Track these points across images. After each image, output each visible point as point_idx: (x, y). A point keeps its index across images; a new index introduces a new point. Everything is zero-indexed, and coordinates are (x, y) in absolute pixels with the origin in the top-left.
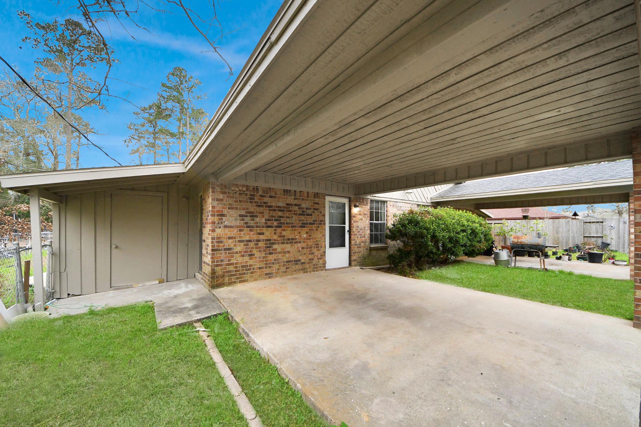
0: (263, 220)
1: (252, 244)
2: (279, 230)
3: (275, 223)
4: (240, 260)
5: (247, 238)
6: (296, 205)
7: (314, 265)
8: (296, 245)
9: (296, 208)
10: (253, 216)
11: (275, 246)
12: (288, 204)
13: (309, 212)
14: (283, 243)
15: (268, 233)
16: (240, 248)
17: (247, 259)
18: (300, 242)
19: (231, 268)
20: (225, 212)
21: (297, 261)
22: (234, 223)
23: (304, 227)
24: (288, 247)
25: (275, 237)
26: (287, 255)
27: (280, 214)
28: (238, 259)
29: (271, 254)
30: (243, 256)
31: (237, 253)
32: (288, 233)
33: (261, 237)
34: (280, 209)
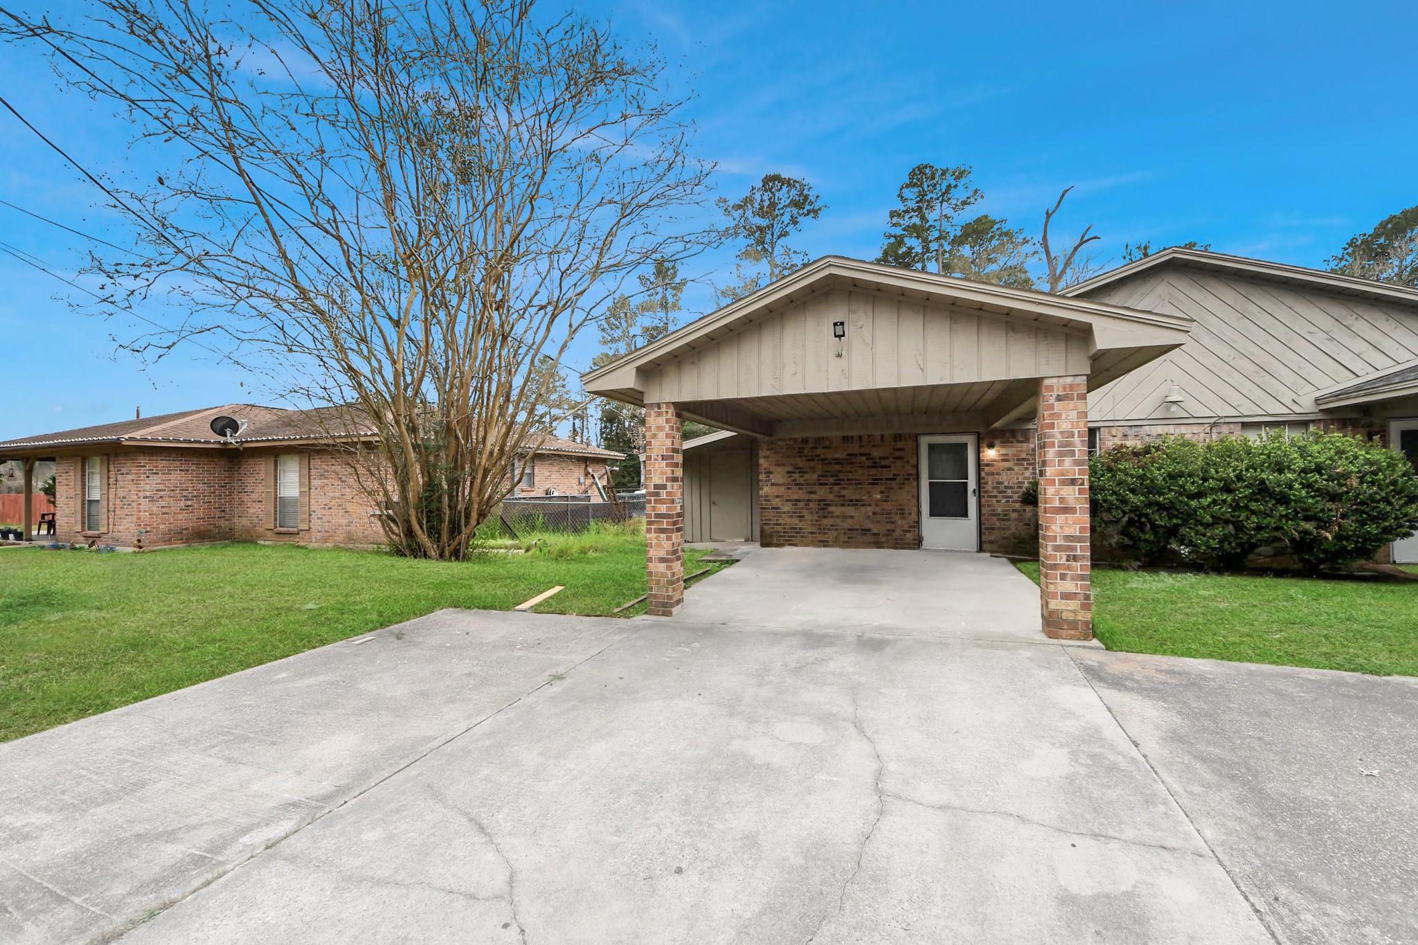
0: (815, 476)
1: (801, 505)
2: (836, 488)
3: (831, 480)
4: (789, 520)
5: (795, 497)
6: (862, 455)
7: (896, 539)
8: (863, 509)
9: (864, 459)
10: (802, 471)
11: (831, 509)
12: (849, 455)
13: (885, 463)
14: (843, 505)
15: (822, 492)
16: (787, 508)
17: (796, 521)
18: (870, 505)
19: (779, 528)
20: (772, 469)
21: (865, 531)
22: (781, 481)
23: (877, 484)
24: (850, 511)
25: (831, 497)
26: (850, 521)
27: (838, 467)
28: (785, 520)
29: (825, 517)
30: (791, 517)
31: (784, 513)
32: (849, 493)
33: (813, 496)
34: (838, 462)
